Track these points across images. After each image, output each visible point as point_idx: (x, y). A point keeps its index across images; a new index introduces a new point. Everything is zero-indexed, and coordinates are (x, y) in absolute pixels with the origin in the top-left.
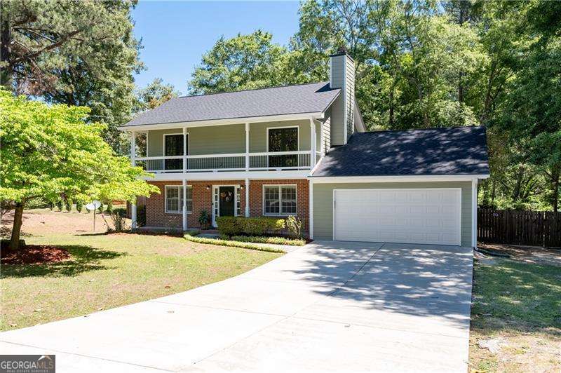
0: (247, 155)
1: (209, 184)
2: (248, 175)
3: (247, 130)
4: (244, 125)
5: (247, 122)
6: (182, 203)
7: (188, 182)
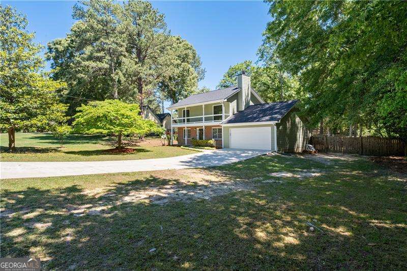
0: (203, 116)
1: (196, 128)
2: (204, 124)
3: (203, 107)
4: (202, 105)
5: (203, 104)
6: (185, 135)
7: (187, 127)
